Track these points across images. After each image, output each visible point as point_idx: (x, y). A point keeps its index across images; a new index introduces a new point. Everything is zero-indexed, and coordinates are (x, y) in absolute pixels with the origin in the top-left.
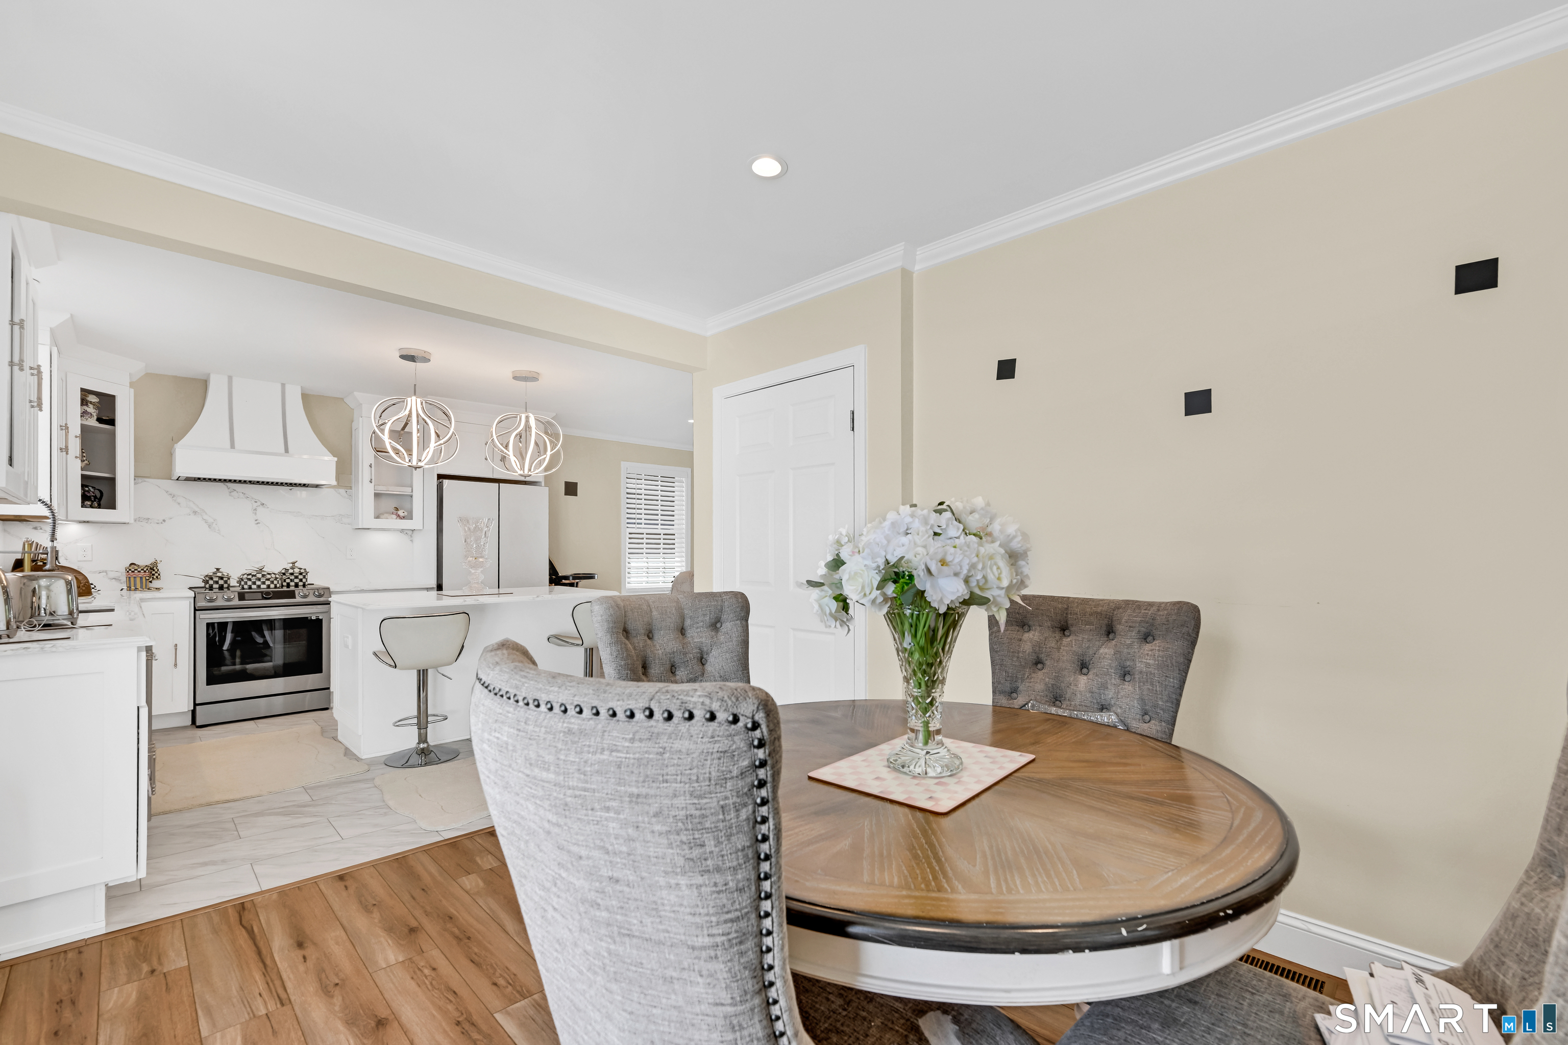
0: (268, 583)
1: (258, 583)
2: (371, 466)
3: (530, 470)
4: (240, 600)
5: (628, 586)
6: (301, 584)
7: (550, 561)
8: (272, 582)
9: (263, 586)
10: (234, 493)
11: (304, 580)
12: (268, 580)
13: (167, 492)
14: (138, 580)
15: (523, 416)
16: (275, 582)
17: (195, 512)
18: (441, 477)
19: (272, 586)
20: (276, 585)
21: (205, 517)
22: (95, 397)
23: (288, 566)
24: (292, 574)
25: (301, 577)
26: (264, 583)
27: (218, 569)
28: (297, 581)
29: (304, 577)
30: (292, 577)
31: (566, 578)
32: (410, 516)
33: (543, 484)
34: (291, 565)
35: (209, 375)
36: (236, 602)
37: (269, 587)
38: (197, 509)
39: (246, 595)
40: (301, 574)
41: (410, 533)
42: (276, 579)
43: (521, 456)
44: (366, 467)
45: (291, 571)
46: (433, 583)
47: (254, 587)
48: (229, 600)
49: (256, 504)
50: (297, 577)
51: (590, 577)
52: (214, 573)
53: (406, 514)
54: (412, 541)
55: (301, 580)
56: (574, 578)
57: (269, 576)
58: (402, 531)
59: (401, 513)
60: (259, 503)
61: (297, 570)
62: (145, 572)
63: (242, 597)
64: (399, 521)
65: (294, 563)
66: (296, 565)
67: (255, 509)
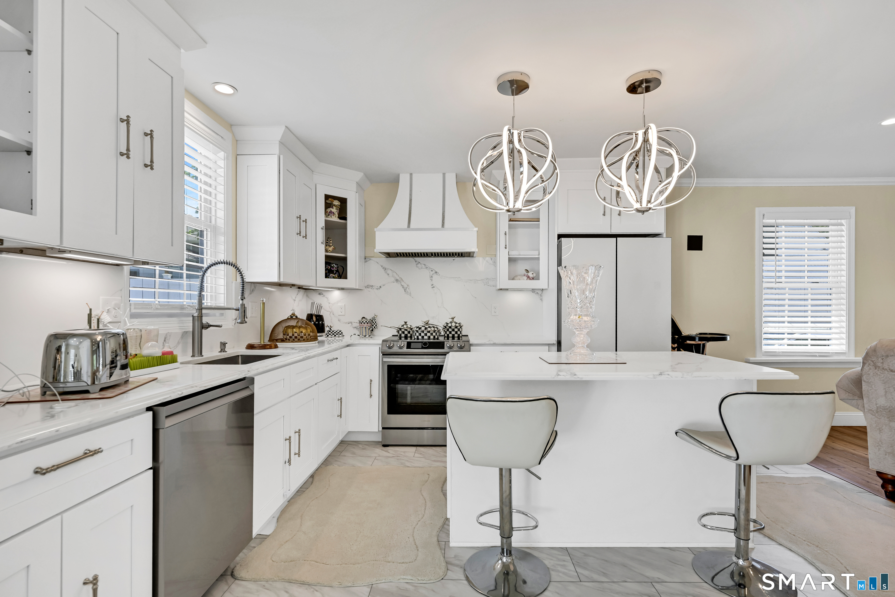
0: (429, 334)
1: (423, 334)
2: (505, 234)
3: (649, 202)
4: (407, 348)
5: (765, 348)
6: (456, 335)
7: (672, 319)
8: (432, 334)
9: (426, 337)
10: (419, 265)
11: (459, 333)
12: (429, 332)
13: (382, 266)
14: (364, 328)
15: (641, 133)
16: (434, 334)
17: (397, 280)
18: (560, 236)
19: (432, 337)
20: (434, 337)
21: (403, 284)
22: (337, 201)
23: (449, 321)
24: (450, 327)
25: (456, 330)
26: (426, 335)
27: (406, 323)
28: (453, 333)
29: (459, 330)
30: (450, 330)
31: (692, 338)
32: (536, 278)
33: (665, 235)
34: (451, 320)
35: (399, 175)
36: (405, 350)
37: (429, 337)
38: (398, 278)
39: (412, 344)
40: (456, 327)
41: (540, 292)
42: (435, 331)
43: (638, 190)
44: (502, 234)
45: (450, 325)
46: (554, 339)
47: (420, 337)
48: (401, 348)
49: (432, 273)
50: (453, 330)
51: (721, 338)
52: (403, 326)
53: (534, 275)
54: (541, 299)
55: (456, 333)
56: (701, 339)
57: (429, 329)
58: (533, 290)
59: (530, 274)
60: (434, 272)
61: (453, 324)
62: (368, 323)
63: (409, 346)
64: (529, 281)
65: (453, 319)
66: (455, 320)
67: (432, 277)
